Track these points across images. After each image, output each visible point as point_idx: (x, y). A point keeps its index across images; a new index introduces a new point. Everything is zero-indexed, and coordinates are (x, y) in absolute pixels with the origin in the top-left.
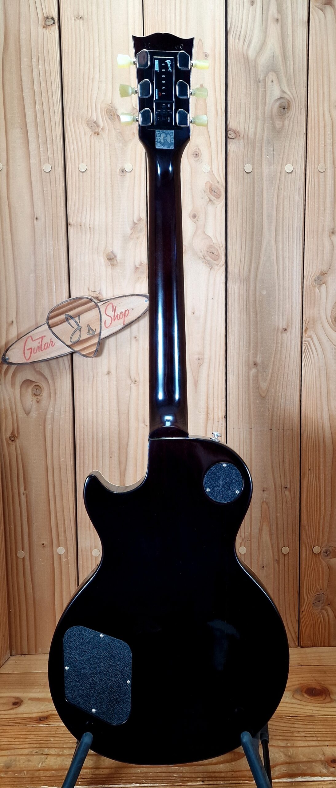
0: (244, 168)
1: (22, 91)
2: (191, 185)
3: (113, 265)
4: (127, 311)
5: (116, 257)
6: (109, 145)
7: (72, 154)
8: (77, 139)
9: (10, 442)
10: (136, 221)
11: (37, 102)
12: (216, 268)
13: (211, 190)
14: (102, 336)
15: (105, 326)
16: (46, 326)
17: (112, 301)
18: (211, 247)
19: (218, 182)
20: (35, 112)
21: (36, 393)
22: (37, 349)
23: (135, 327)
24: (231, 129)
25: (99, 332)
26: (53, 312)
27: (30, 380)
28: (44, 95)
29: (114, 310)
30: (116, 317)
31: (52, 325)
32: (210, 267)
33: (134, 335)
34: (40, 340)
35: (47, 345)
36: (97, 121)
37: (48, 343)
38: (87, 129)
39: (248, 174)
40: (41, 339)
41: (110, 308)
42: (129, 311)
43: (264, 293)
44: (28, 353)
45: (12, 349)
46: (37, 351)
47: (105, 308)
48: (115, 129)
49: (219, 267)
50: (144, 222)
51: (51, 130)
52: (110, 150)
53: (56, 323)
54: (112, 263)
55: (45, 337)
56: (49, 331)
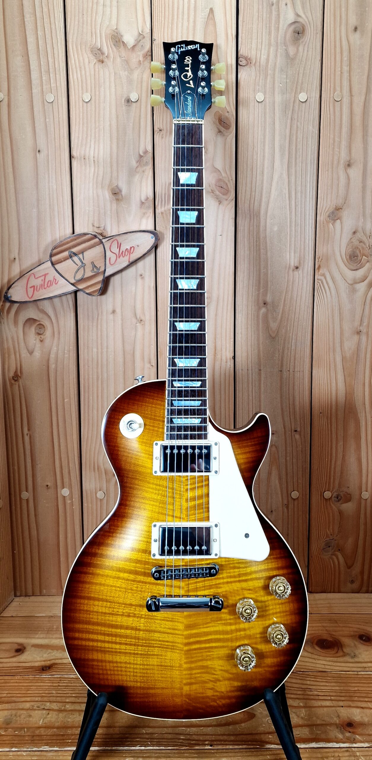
0: (255, 97)
1: (23, 16)
3: (117, 200)
4: (132, 249)
5: (121, 191)
6: (113, 74)
7: (76, 83)
8: (80, 68)
9: (13, 382)
10: (142, 154)
11: (39, 27)
12: (225, 203)
13: (220, 121)
14: (107, 274)
15: (110, 263)
16: (49, 264)
17: (117, 238)
18: (220, 180)
19: (228, 112)
20: (37, 38)
21: (39, 332)
22: (40, 287)
23: (140, 264)
24: (242, 55)
25: (104, 269)
26: (56, 249)
27: (34, 319)
28: (45, 20)
29: (119, 246)
30: (121, 255)
31: (55, 262)
32: (219, 201)
33: (139, 273)
35: (51, 283)
36: (101, 49)
37: (51, 281)
38: (92, 57)
39: (260, 104)
40: (43, 277)
41: (115, 245)
42: (134, 247)
43: (276, 229)
44: (30, 291)
45: (14, 287)
46: (39, 289)
47: (110, 245)
48: (120, 56)
49: (227, 202)
50: (151, 155)
51: (53, 58)
52: (115, 79)
53: (59, 260)
54: (117, 197)
55: (48, 275)
56: (52, 268)
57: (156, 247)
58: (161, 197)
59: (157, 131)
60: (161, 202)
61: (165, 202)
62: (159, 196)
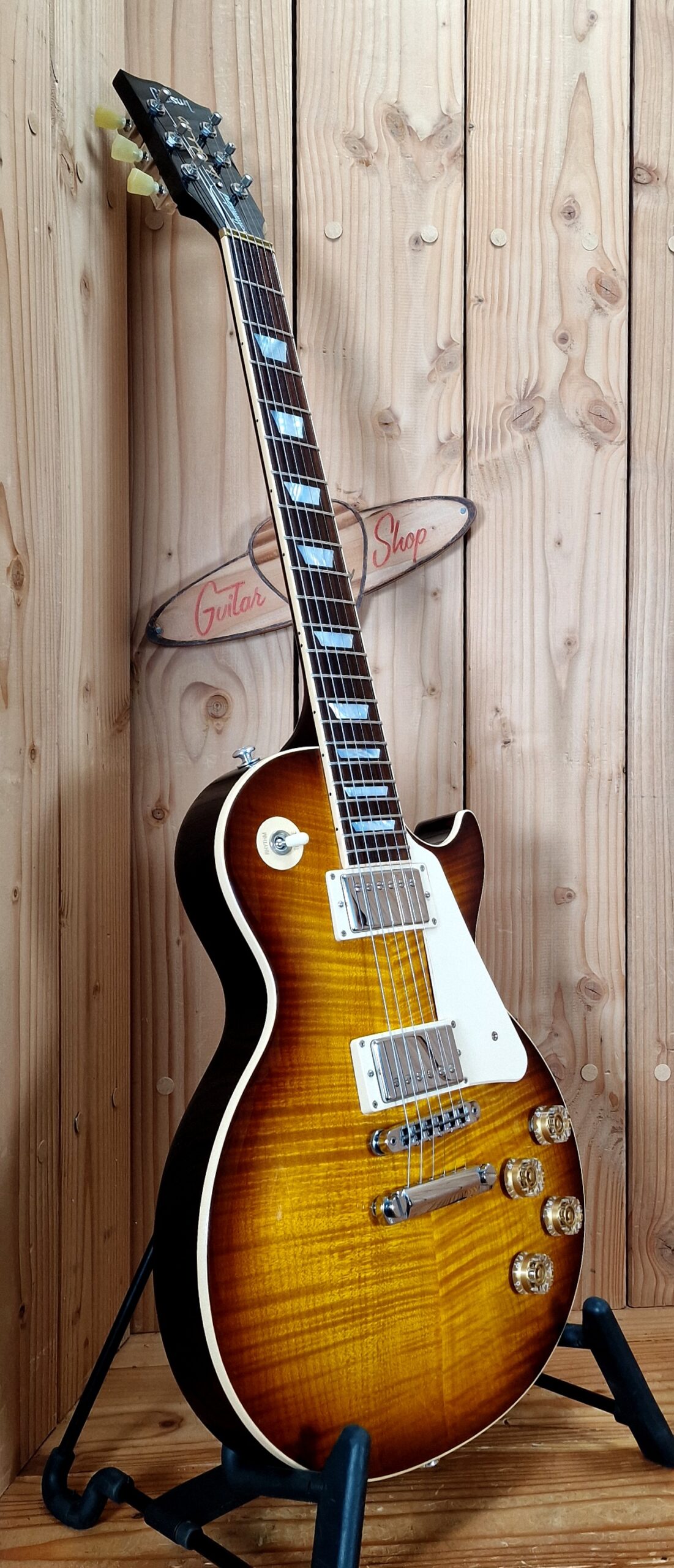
0: (667, 244)
1: (212, 69)
2: (559, 276)
3: (389, 435)
4: (422, 532)
5: (397, 419)
6: (389, 188)
8: (323, 173)
9: (153, 822)
10: (441, 347)
11: (243, 92)
12: (608, 447)
13: (599, 285)
14: (368, 586)
15: (375, 564)
16: (247, 562)
17: (391, 510)
18: (597, 402)
19: (614, 270)
20: (238, 113)
21: (215, 713)
22: (225, 610)
24: (642, 164)
25: (361, 576)
26: (263, 531)
27: (203, 684)
28: (256, 79)
29: (395, 528)
30: (397, 545)
31: (260, 557)
32: (596, 445)
33: (431, 587)
34: (232, 591)
35: (248, 603)
36: (366, 138)
37: (249, 598)
38: (346, 154)
40: (234, 589)
41: (386, 524)
42: (425, 531)
44: (204, 618)
45: (171, 609)
46: (224, 615)
47: (376, 524)
48: (402, 154)
49: (613, 447)
50: (460, 347)
51: (268, 151)
52: (391, 198)
53: (268, 554)
54: (389, 432)
55: (243, 586)
56: (254, 571)
57: (466, 535)
58: (480, 432)
59: (474, 301)
60: (480, 444)
61: (487, 444)
62: (474, 432)
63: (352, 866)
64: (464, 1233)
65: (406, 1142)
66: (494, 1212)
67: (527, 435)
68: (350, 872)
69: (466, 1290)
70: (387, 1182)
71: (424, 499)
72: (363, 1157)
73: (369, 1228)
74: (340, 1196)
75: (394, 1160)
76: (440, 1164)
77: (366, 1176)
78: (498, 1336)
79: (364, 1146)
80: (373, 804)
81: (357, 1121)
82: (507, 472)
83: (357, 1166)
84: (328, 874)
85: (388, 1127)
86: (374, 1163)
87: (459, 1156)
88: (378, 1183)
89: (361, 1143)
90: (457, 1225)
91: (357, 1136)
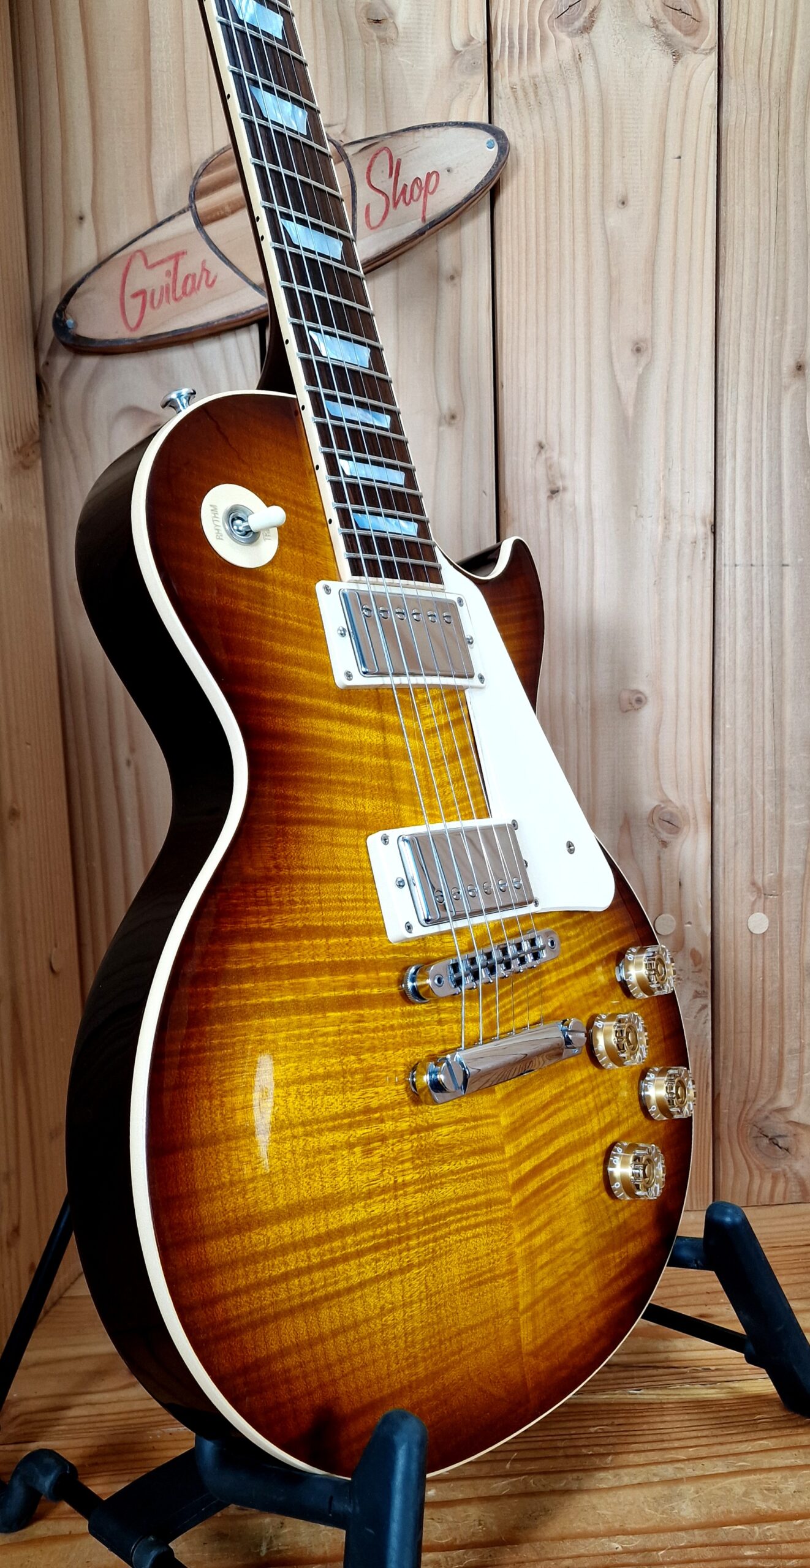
3: (383, 39)
4: (434, 176)
5: (392, 13)
15: (368, 223)
16: (187, 222)
17: (390, 143)
22: (161, 295)
26: (209, 173)
27: (138, 409)
29: (395, 169)
30: (400, 197)
31: (207, 214)
32: (675, 53)
34: (170, 265)
35: (194, 283)
37: (194, 276)
40: (171, 264)
41: (383, 163)
42: (438, 175)
44: (133, 306)
45: (85, 292)
46: (160, 301)
47: (367, 163)
49: (700, 57)
53: (217, 209)
54: (382, 34)
55: (185, 258)
56: (198, 234)
57: (494, 188)
58: (511, 33)
60: (511, 53)
61: (521, 53)
62: (503, 29)
63: (357, 578)
64: (543, 1116)
65: (458, 982)
66: (581, 1087)
67: (578, 39)
68: (354, 586)
69: (548, 1197)
70: (429, 1042)
71: (434, 125)
72: (394, 1005)
73: (407, 1109)
74: (361, 1061)
75: (439, 1011)
76: (505, 1020)
77: (399, 1032)
78: (592, 1259)
79: (394, 990)
80: (384, 492)
81: (383, 953)
82: (551, 95)
83: (385, 1018)
84: (319, 587)
85: (429, 962)
86: (410, 1014)
87: (530, 1008)
88: (418, 1044)
89: (389, 985)
90: (533, 1104)
91: (383, 974)
